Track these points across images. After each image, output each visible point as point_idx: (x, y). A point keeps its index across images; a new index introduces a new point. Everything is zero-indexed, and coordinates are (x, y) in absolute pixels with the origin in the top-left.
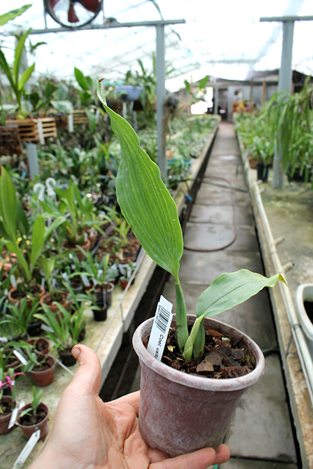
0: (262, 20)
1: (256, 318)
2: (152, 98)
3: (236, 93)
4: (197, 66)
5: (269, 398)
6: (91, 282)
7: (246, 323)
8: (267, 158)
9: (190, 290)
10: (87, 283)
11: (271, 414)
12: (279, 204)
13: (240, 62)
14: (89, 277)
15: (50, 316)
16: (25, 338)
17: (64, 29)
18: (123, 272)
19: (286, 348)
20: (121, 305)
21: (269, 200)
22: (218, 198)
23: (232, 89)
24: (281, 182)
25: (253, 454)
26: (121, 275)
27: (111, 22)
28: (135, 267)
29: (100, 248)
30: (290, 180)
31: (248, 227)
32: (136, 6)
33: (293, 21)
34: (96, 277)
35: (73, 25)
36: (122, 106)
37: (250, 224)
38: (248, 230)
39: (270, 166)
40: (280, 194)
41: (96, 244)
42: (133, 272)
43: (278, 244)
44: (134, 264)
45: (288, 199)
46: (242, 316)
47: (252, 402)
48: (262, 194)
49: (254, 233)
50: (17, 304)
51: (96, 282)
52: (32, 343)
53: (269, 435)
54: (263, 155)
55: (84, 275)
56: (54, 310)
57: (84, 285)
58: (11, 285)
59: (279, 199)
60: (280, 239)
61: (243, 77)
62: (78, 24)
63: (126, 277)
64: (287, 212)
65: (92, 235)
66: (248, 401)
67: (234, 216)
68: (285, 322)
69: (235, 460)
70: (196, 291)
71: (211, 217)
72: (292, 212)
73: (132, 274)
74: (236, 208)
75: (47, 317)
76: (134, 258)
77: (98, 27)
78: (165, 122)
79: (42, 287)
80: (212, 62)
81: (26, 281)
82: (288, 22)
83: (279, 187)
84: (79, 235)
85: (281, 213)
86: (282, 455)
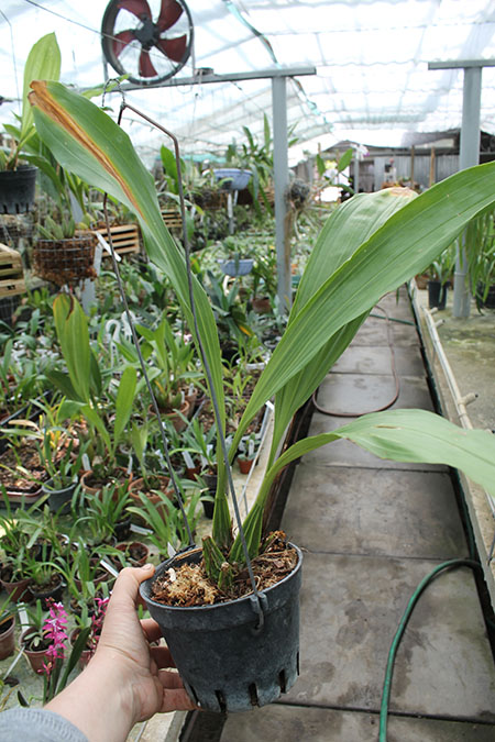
0: (432, 67)
1: (435, 516)
2: (267, 185)
3: (388, 168)
4: (326, 128)
5: (461, 632)
6: (197, 463)
7: (421, 522)
8: (444, 273)
9: (334, 475)
10: (191, 465)
11: (465, 654)
12: (464, 343)
13: (392, 120)
14: (193, 455)
15: (149, 510)
16: (111, 542)
17: (135, 86)
18: (242, 447)
19: (488, 550)
20: (245, 496)
21: (450, 338)
22: (366, 334)
23: (380, 162)
24: (466, 309)
25: (441, 712)
26: (239, 452)
27: (205, 75)
28: (260, 439)
29: (204, 413)
30: (480, 305)
31: (416, 379)
32: (235, 45)
33: (481, 68)
34: (205, 455)
35: (149, 79)
36: (226, 199)
37: (419, 374)
38: (417, 382)
39: (449, 285)
40: (464, 328)
41: (196, 408)
42: (257, 446)
43: (467, 404)
44: (258, 436)
45: (478, 335)
46: (413, 513)
47: (435, 638)
48: (438, 328)
49: (426, 388)
50: (97, 494)
51: (204, 463)
52: (122, 548)
53: (463, 684)
54: (439, 268)
55: (186, 452)
56: (156, 501)
57: (186, 467)
58: (82, 468)
59: (464, 335)
60: (471, 395)
61: (397, 143)
62: (156, 78)
63: (247, 454)
64: (478, 356)
65: (190, 394)
66: (430, 637)
67: (393, 361)
68: (485, 514)
69: (415, 719)
70: (342, 477)
71: (358, 365)
72: (485, 355)
73: (255, 451)
74: (396, 350)
75: (145, 510)
76: (256, 427)
77: (185, 83)
78: (289, 221)
79: (129, 471)
80: (350, 121)
81: (106, 462)
82: (472, 69)
83: (463, 317)
84: (174, 394)
85: (470, 357)
86: (484, 713)
